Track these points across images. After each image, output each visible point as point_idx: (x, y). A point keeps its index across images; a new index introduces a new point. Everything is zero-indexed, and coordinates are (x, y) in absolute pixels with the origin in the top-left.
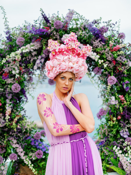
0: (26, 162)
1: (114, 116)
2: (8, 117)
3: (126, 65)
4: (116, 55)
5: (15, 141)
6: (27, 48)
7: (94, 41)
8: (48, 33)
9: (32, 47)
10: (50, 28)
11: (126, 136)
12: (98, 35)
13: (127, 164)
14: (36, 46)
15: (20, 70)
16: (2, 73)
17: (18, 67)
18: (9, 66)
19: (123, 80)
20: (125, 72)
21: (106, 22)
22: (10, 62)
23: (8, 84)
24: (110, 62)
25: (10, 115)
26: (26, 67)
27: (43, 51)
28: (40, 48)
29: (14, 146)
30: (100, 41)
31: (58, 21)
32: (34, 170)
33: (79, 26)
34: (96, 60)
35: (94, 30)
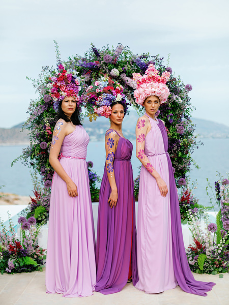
3: (170, 98)
8: (97, 67)
9: (82, 80)
10: (100, 61)
14: (86, 78)
19: (168, 113)
20: (170, 105)
28: (89, 80)
31: (107, 55)
33: (128, 59)
35: (142, 64)
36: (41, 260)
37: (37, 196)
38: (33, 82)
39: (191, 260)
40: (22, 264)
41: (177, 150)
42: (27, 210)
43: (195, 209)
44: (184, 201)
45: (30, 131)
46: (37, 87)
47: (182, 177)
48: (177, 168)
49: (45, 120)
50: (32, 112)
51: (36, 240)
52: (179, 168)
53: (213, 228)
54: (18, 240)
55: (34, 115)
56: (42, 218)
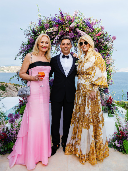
3: (104, 43)
4: (99, 37)
6: (50, 30)
8: (63, 23)
9: (53, 30)
19: (101, 52)
20: (103, 47)
21: (95, 20)
24: (95, 41)
27: (59, 33)
28: (57, 31)
30: (91, 29)
35: (88, 23)
37: (23, 99)
38: (24, 32)
42: (17, 106)
45: (22, 61)
50: (22, 49)
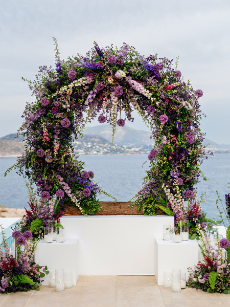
0: (73, 200)
1: (165, 156)
2: (56, 153)
3: (179, 104)
4: (169, 94)
5: (62, 179)
6: (79, 82)
7: (149, 78)
8: (101, 68)
10: (104, 62)
11: (175, 177)
12: (153, 72)
13: (175, 204)
14: (88, 80)
15: (71, 105)
16: (52, 107)
17: (69, 101)
18: (59, 100)
19: (176, 120)
20: (178, 111)
21: (162, 59)
22: (61, 96)
23: (57, 119)
24: (164, 101)
25: (58, 151)
26: (77, 102)
27: (96, 86)
28: (92, 83)
29: (61, 183)
30: (154, 79)
31: (112, 55)
32: (80, 208)
33: (133, 61)
34: (149, 97)
35: (149, 67)
36: (37, 278)
37: (32, 208)
38: (29, 84)
39: (201, 278)
40: (16, 283)
41: (185, 160)
42: (21, 223)
43: (203, 224)
44: (192, 214)
45: (26, 138)
46: (33, 89)
47: (190, 189)
48: (185, 180)
49: (43, 125)
50: (27, 116)
51: (32, 256)
52: (188, 179)
53: (226, 243)
54: (12, 256)
55: (30, 119)
56: (38, 232)
